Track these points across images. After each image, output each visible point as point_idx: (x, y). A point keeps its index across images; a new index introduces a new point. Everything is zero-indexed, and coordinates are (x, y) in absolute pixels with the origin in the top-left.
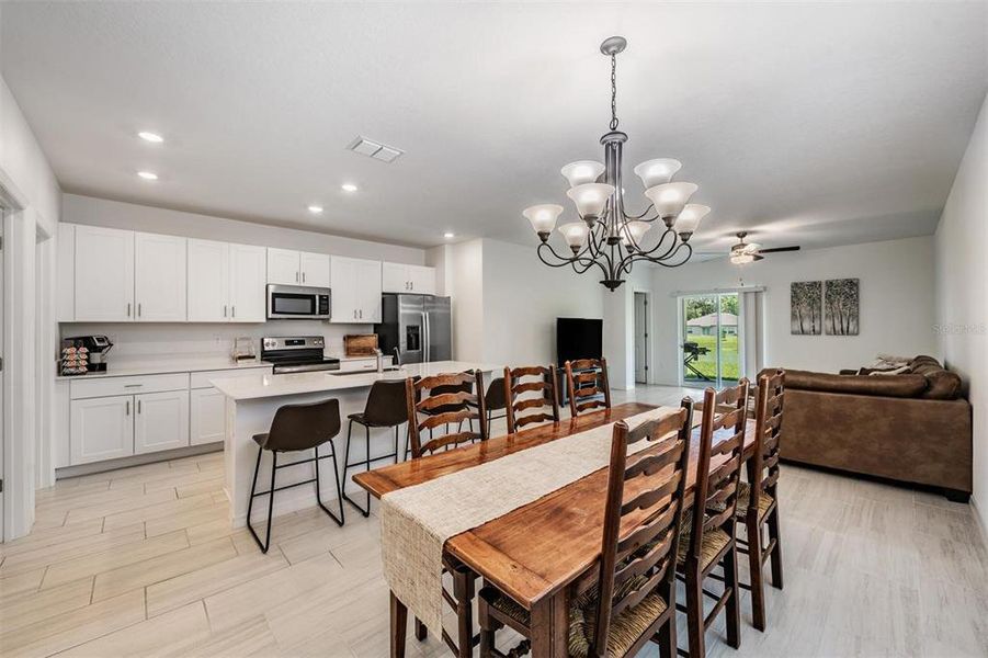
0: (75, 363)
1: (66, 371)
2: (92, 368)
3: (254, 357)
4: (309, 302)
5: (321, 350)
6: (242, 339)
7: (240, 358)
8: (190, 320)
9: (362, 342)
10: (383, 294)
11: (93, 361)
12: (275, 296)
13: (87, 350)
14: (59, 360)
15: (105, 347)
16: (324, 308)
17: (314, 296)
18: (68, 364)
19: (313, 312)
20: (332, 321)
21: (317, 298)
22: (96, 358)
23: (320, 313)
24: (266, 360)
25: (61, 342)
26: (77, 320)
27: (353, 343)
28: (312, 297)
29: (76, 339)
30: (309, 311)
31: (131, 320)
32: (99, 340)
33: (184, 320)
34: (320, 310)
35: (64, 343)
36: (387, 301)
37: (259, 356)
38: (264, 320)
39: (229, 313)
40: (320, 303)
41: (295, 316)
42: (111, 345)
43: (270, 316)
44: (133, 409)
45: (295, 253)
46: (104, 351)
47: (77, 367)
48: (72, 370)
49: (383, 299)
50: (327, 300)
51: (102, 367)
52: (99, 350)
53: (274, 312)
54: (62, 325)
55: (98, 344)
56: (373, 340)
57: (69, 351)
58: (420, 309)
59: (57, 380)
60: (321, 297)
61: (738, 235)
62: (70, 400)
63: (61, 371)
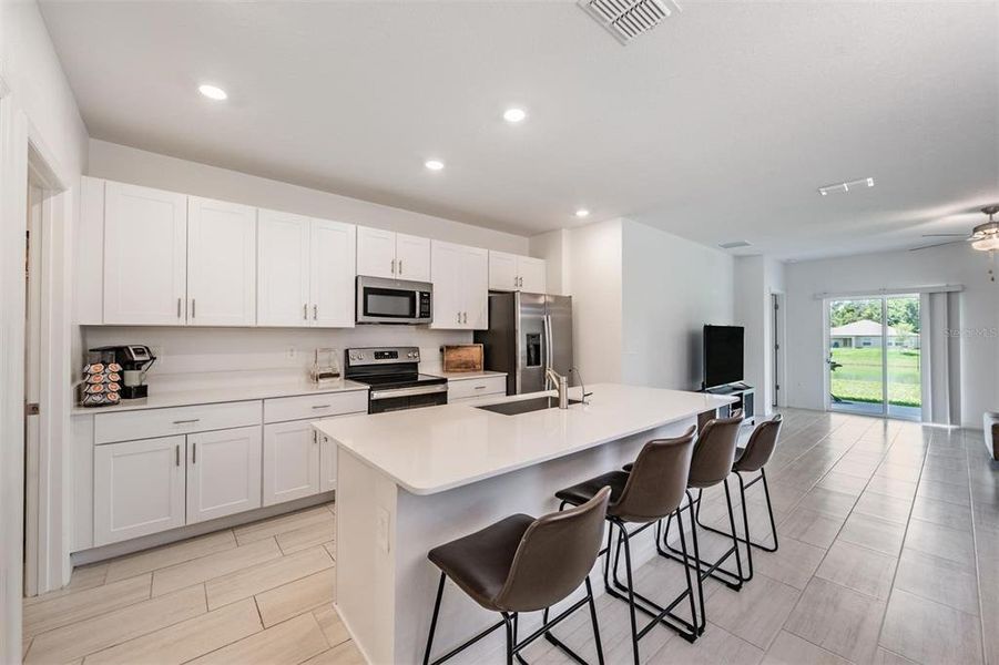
0: (101, 388)
1: (89, 400)
2: (126, 393)
3: (338, 375)
4: (406, 301)
5: (415, 366)
6: (324, 350)
7: (322, 376)
8: (260, 324)
9: (464, 355)
10: (490, 292)
11: (128, 384)
12: (368, 291)
13: (118, 367)
14: (79, 382)
15: (145, 362)
16: (425, 308)
17: (414, 292)
18: (92, 390)
19: (412, 315)
20: (434, 326)
21: (418, 295)
22: (133, 378)
23: (421, 317)
24: (351, 379)
25: (84, 356)
26: (108, 322)
27: (452, 356)
28: (411, 295)
29: (104, 350)
30: (407, 314)
31: (182, 322)
32: (140, 352)
33: (253, 324)
34: (421, 312)
35: (89, 356)
36: (494, 301)
37: (342, 375)
38: (352, 324)
39: (310, 314)
40: (421, 303)
41: (389, 319)
42: (153, 358)
43: (360, 320)
44: (185, 456)
45: (391, 235)
46: (144, 367)
47: (104, 394)
48: (98, 399)
49: (489, 298)
50: (428, 298)
51: (142, 392)
52: (137, 366)
53: (366, 313)
54: (85, 329)
55: (136, 358)
56: (476, 353)
57: (92, 369)
58: (540, 313)
59: (73, 416)
60: (421, 293)
61: (986, 210)
62: (94, 445)
63: (81, 399)
